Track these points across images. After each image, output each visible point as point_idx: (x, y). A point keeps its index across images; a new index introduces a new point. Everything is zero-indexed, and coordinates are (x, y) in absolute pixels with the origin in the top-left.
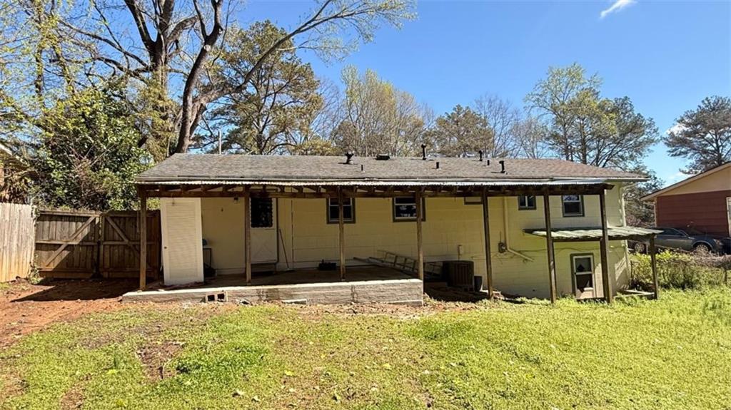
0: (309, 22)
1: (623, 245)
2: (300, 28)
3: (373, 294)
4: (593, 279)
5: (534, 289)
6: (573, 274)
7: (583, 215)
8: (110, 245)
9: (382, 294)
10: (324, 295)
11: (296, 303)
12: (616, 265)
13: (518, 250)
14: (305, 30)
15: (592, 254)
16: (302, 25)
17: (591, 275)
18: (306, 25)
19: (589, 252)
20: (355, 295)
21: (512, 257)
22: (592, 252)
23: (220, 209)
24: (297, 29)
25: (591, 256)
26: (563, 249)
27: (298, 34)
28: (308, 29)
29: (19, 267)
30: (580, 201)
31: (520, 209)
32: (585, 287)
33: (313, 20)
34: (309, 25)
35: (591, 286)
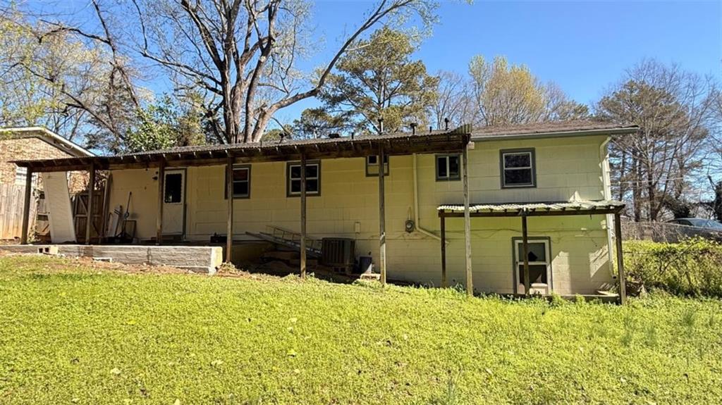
0: (373, 18)
1: (604, 227)
2: (365, 26)
3: (166, 257)
4: (549, 273)
5: (453, 278)
6: (514, 263)
7: (535, 187)
8: (80, 218)
9: (173, 258)
10: (126, 255)
11: (103, 260)
12: (591, 255)
13: (431, 230)
14: (369, 26)
15: (549, 238)
16: (365, 22)
17: (545, 267)
18: (370, 21)
19: (543, 235)
20: (150, 258)
21: (423, 239)
22: (548, 235)
23: (144, 187)
24: (362, 26)
25: (546, 242)
26: (499, 230)
27: (364, 31)
28: (371, 24)
29: (17, 231)
30: (531, 167)
31: (438, 180)
32: (535, 281)
33: (377, 14)
34: (373, 20)
35: (545, 281)
